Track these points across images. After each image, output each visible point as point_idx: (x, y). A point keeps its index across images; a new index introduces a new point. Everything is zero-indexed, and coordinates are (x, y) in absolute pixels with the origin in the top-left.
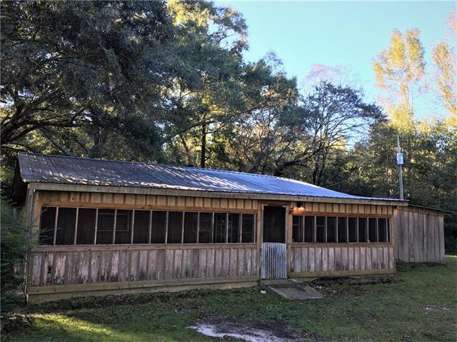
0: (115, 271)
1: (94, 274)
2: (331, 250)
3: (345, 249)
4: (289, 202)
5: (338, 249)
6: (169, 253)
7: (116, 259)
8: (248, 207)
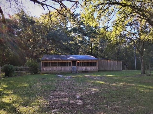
0: (51, 70)
1: (48, 70)
2: (85, 67)
3: (87, 67)
4: (77, 60)
5: (86, 67)
6: (58, 68)
7: (51, 68)
8: (70, 61)
